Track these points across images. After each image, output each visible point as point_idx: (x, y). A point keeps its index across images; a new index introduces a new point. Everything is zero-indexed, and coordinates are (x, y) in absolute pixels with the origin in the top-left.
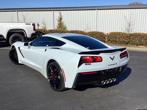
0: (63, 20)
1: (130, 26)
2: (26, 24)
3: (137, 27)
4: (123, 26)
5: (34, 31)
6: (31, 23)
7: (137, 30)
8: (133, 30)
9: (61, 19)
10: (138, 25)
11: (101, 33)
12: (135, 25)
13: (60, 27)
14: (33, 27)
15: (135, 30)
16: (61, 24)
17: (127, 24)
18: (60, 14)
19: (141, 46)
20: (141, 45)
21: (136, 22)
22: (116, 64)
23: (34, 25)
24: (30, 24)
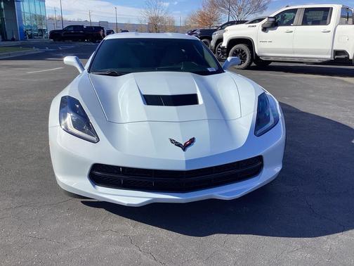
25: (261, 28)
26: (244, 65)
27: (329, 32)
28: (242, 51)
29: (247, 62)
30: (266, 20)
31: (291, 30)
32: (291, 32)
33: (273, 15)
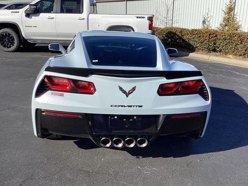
2: (137, 17)
5: (150, 29)
6: (146, 16)
9: (230, 10)
13: (226, 25)
14: (147, 22)
22: (141, 106)
23: (151, 19)
24: (144, 18)
25: (24, 14)
26: (13, 48)
27: (84, 19)
28: (9, 34)
29: (16, 44)
30: (28, 7)
31: (52, 17)
32: (53, 18)
33: (33, 3)
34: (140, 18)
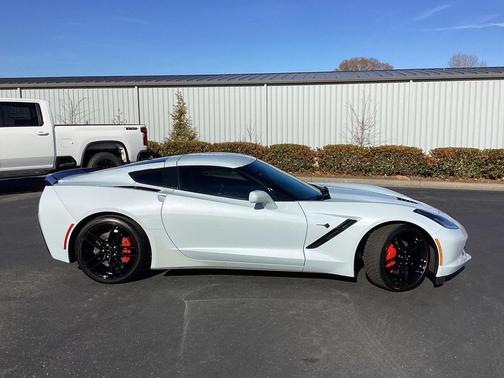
0: (187, 116)
1: (363, 129)
2: (127, 129)
3: (383, 130)
4: (344, 130)
5: (145, 144)
7: (383, 139)
8: (371, 140)
9: (181, 112)
10: (383, 125)
11: (304, 147)
12: (377, 126)
15: (377, 139)
16: (181, 126)
17: (355, 124)
18: (180, 99)
19: (398, 176)
20: (398, 173)
21: (377, 118)
23: (144, 130)
24: (136, 129)
27: (47, 134)
34: (130, 129)
